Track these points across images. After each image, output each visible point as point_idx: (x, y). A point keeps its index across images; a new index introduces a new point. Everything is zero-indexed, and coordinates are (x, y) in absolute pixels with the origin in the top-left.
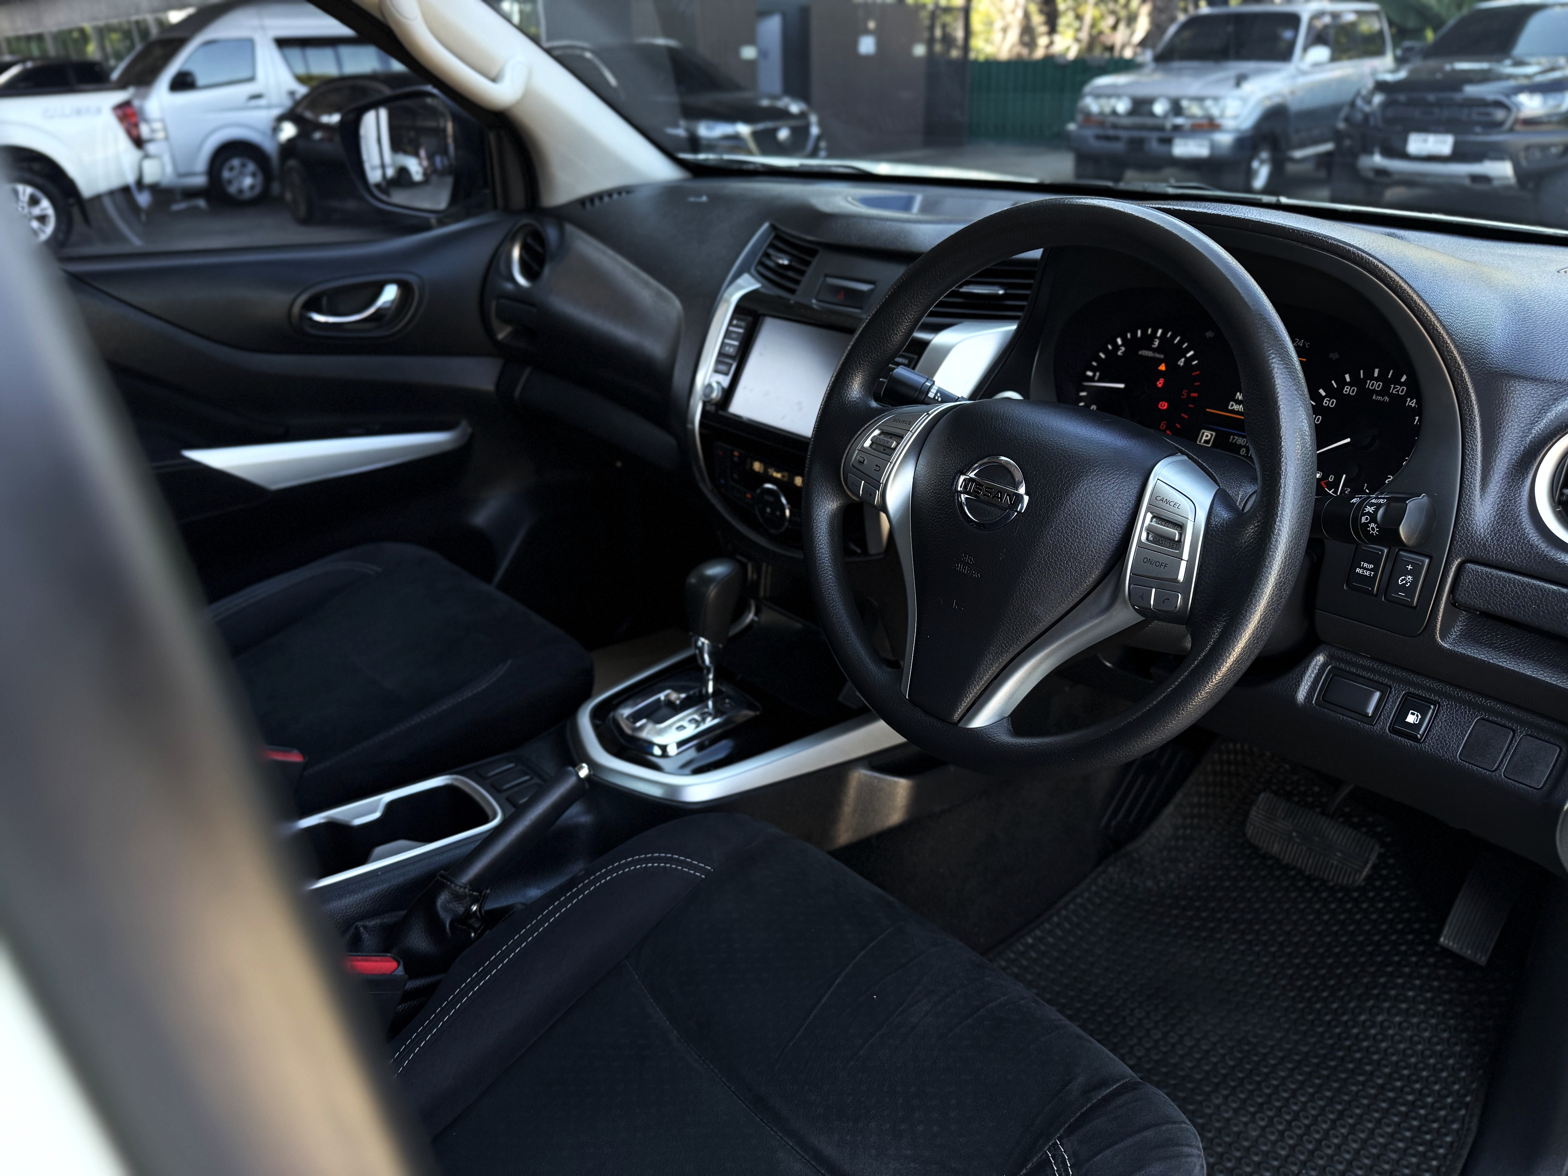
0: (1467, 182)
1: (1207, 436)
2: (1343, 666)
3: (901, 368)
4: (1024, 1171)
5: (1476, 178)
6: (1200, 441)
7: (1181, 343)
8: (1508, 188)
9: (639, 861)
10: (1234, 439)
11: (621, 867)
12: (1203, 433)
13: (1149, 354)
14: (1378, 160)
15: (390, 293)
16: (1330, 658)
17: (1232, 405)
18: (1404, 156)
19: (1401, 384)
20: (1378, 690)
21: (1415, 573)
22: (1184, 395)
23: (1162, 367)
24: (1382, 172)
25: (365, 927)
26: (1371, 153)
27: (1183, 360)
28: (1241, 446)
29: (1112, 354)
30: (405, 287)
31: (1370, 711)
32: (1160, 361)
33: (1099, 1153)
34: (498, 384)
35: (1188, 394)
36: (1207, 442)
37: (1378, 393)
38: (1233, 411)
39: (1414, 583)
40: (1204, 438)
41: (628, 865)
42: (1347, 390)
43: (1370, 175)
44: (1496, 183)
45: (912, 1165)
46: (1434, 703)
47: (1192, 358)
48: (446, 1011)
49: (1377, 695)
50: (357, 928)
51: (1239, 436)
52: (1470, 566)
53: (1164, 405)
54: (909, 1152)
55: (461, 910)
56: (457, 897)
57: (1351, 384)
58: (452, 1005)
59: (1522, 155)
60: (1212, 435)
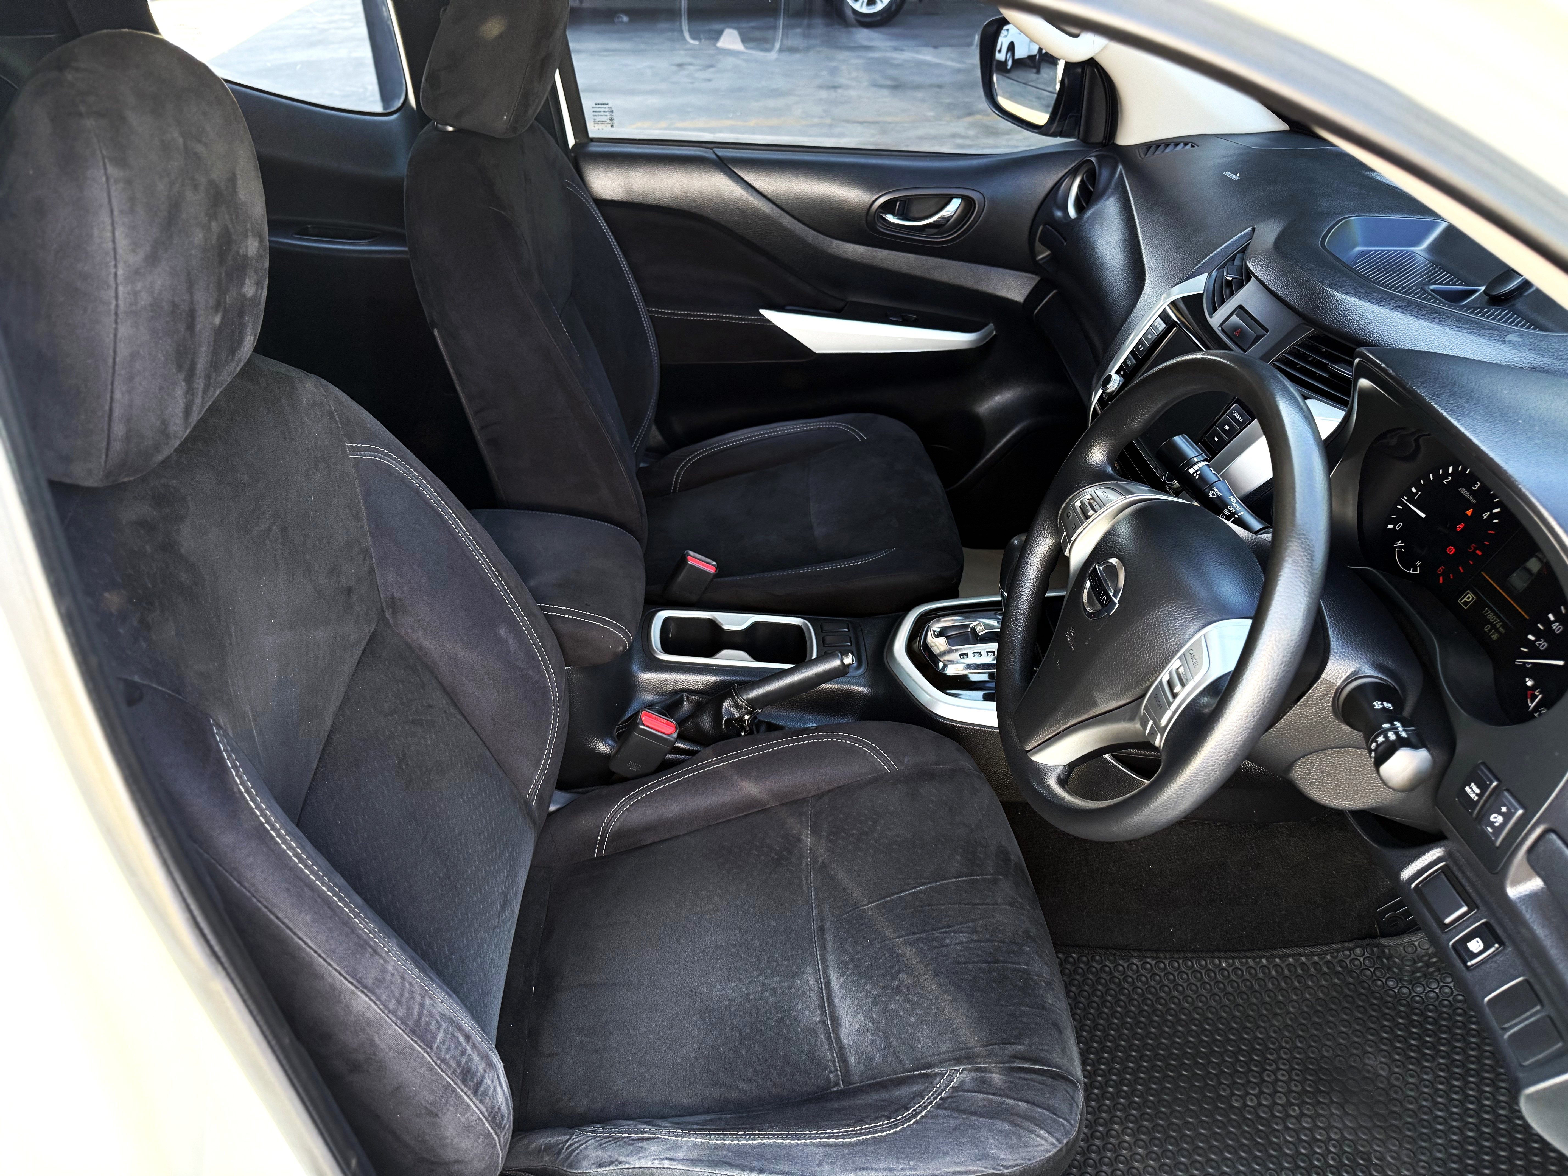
1: (1469, 598)
2: (1454, 868)
3: (1184, 437)
4: (925, 1071)
6: (1461, 601)
7: (1495, 496)
9: (850, 739)
10: (1487, 612)
11: (837, 737)
12: (1468, 593)
13: (1466, 494)
15: (953, 207)
16: (1448, 856)
20: (1467, 905)
21: (1507, 817)
22: (1471, 549)
23: (1469, 512)
25: (688, 698)
27: (1488, 513)
28: (1489, 622)
29: (1439, 478)
30: (969, 203)
31: (1448, 921)
32: (1470, 505)
33: (975, 1092)
34: (1027, 299)
35: (1476, 549)
36: (1466, 603)
39: (1503, 825)
40: (1465, 599)
41: (842, 737)
45: (871, 1024)
46: (1501, 943)
47: (1496, 516)
48: (688, 772)
49: (1464, 909)
50: (682, 696)
51: (1493, 611)
52: (1553, 836)
53: (1451, 550)
54: (874, 1016)
55: (737, 715)
56: (737, 706)
58: (693, 770)
60: (1473, 598)
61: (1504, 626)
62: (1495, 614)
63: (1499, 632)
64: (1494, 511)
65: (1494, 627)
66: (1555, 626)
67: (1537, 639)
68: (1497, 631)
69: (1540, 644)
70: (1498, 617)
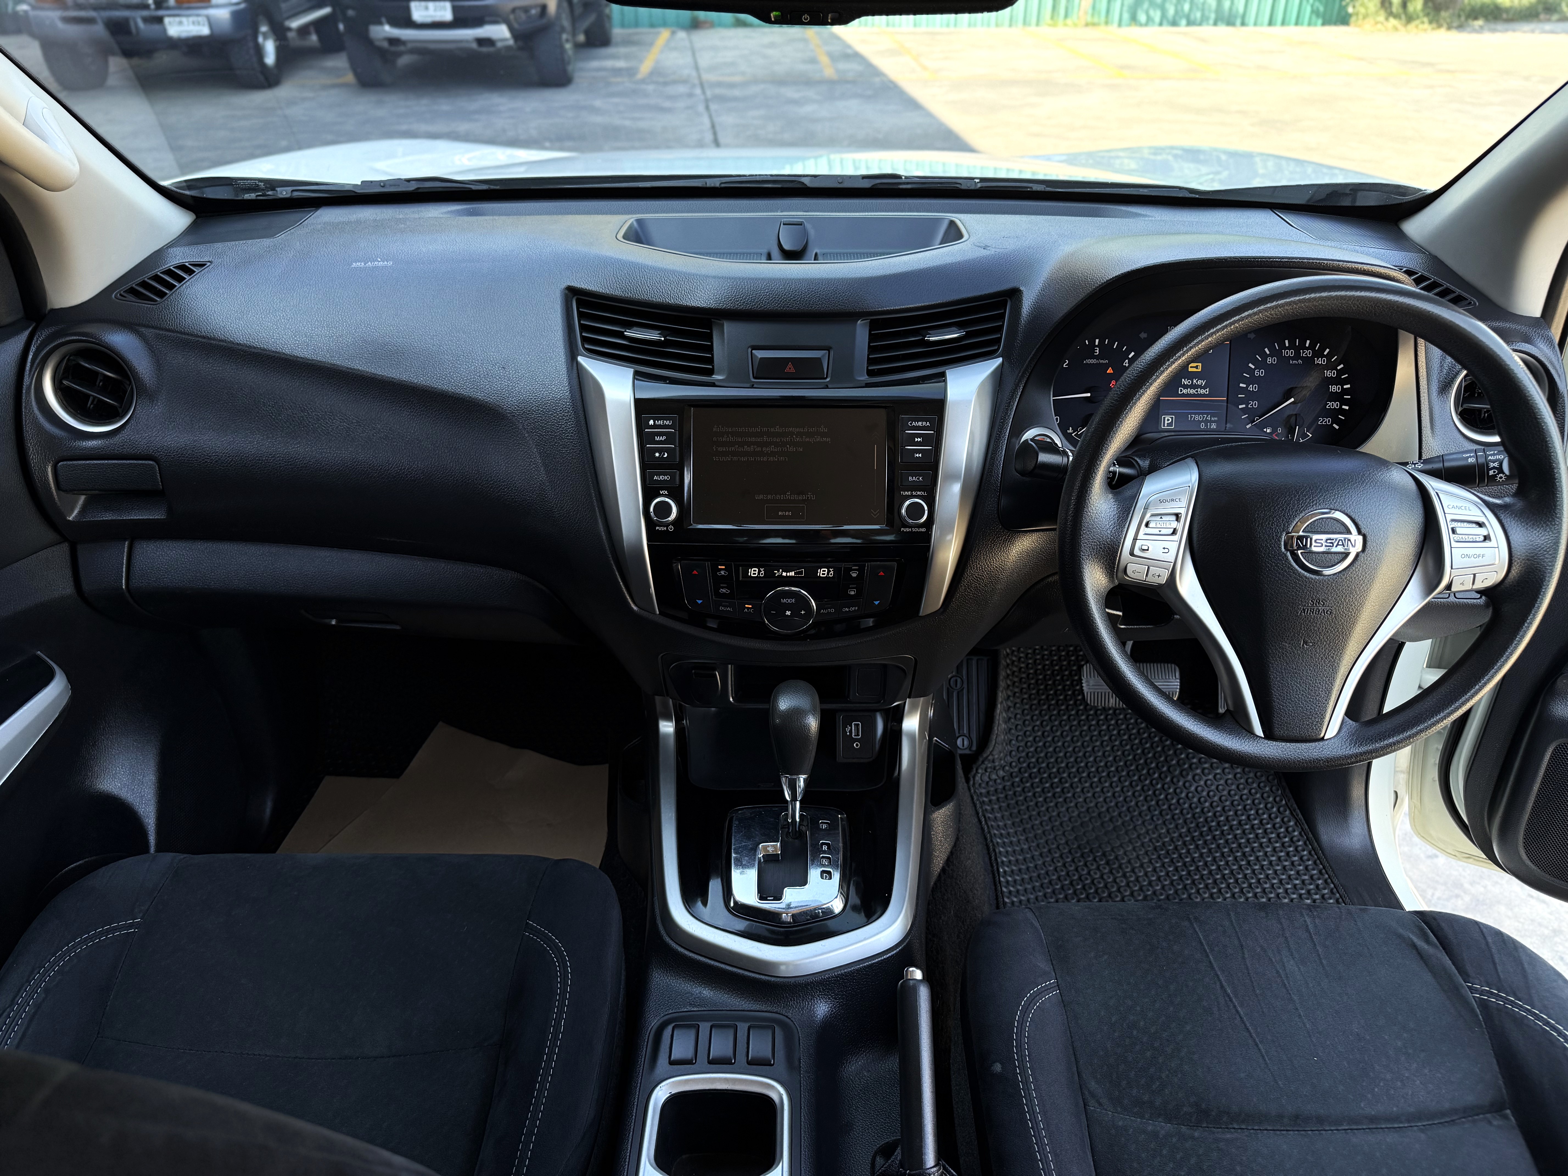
0: (474, 46)
1: (1168, 420)
5: (481, 42)
6: (1164, 426)
7: (1120, 347)
8: (508, 48)
10: (1191, 417)
12: (1164, 418)
13: (1093, 361)
14: (388, 30)
17: (1181, 391)
18: (409, 23)
19: (1307, 349)
23: (1110, 371)
24: (394, 41)
26: (380, 23)
27: (1127, 361)
28: (1200, 422)
32: (1106, 366)
36: (1170, 424)
37: (1293, 359)
38: (1183, 395)
40: (1166, 422)
42: (1269, 360)
43: (385, 45)
44: (499, 45)
51: (1195, 414)
57: (1271, 355)
59: (512, 17)
60: (1172, 418)
61: (1213, 415)
62: (1199, 414)
63: (1214, 422)
64: (1130, 356)
65: (1206, 422)
66: (1250, 388)
67: (1247, 404)
68: (1211, 422)
69: (1252, 405)
70: (1203, 414)
